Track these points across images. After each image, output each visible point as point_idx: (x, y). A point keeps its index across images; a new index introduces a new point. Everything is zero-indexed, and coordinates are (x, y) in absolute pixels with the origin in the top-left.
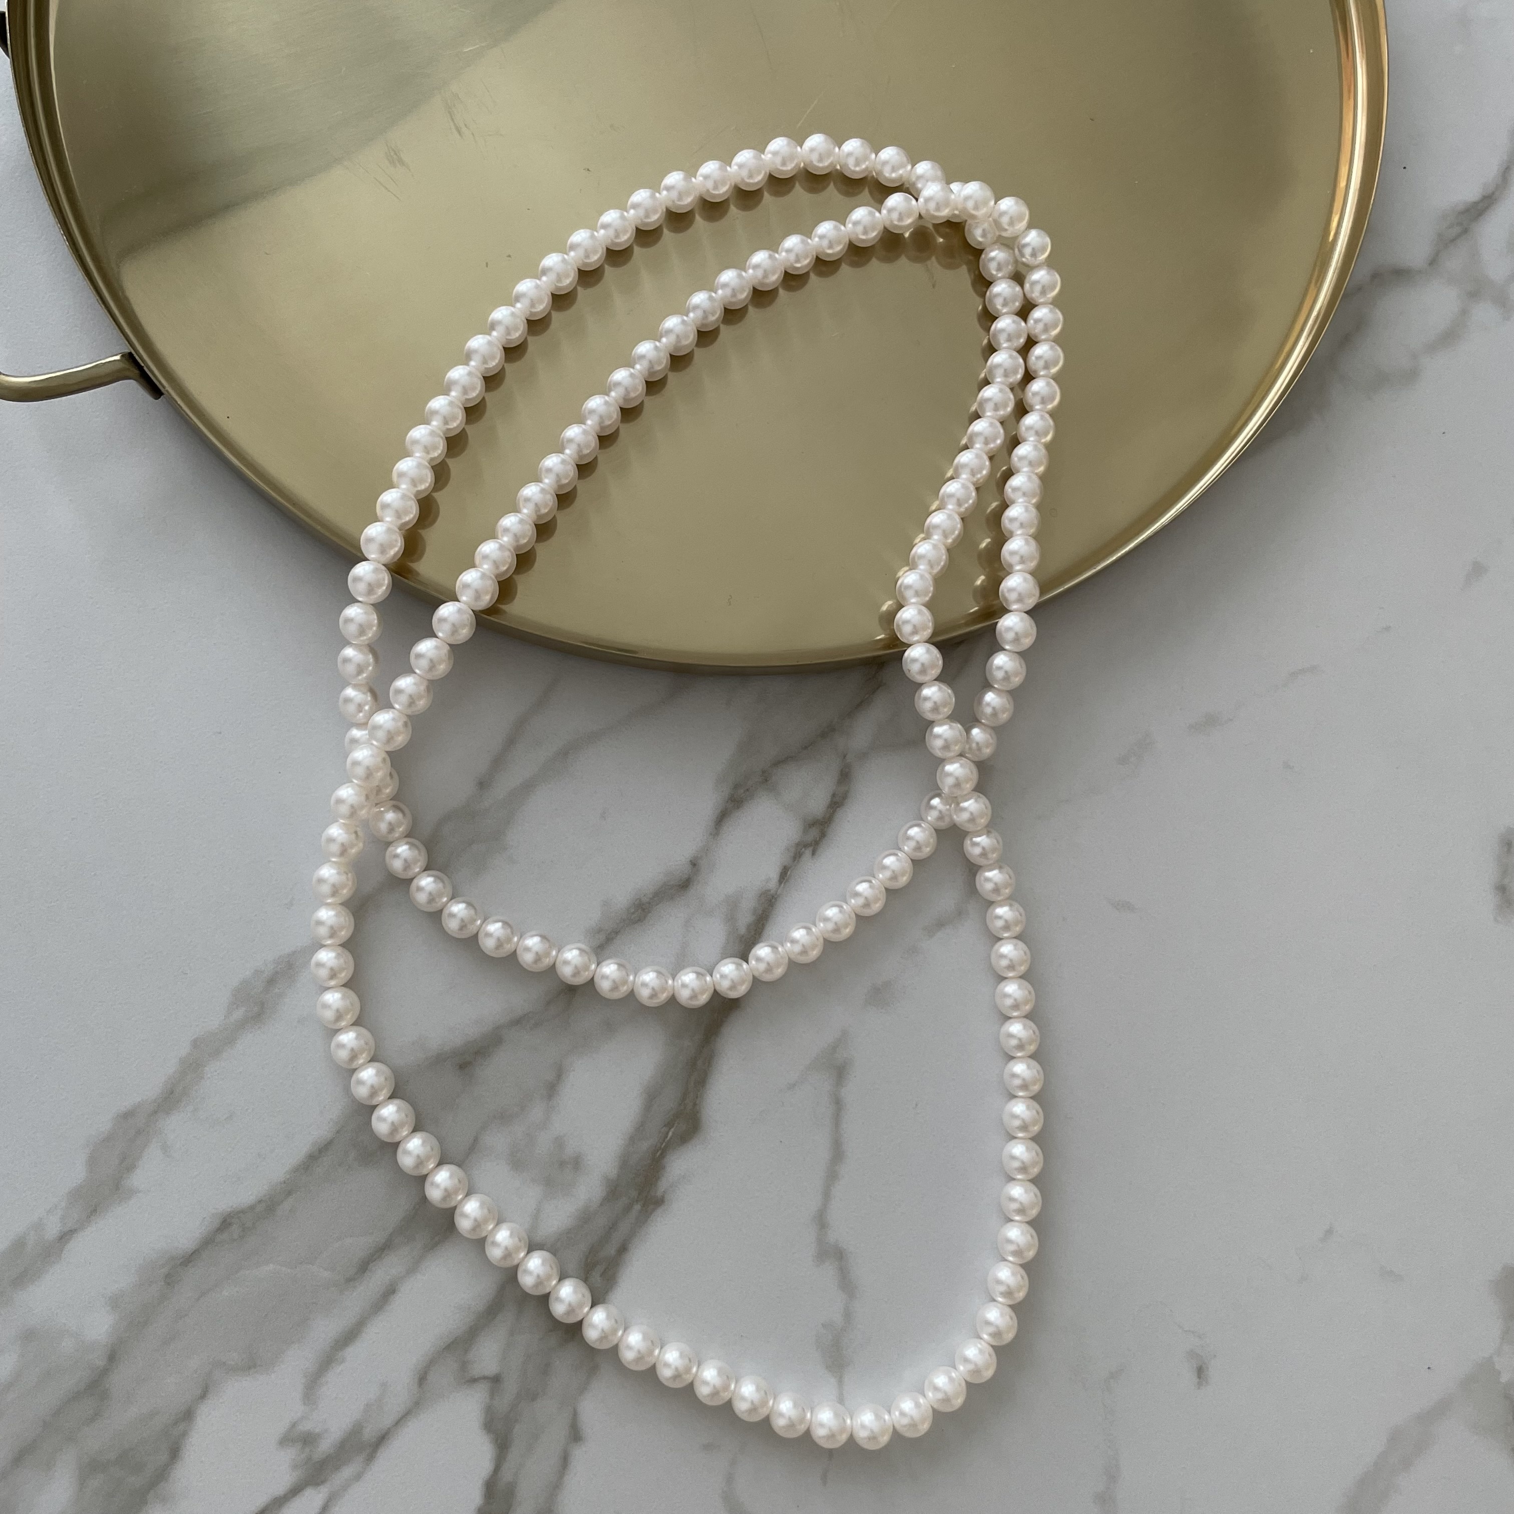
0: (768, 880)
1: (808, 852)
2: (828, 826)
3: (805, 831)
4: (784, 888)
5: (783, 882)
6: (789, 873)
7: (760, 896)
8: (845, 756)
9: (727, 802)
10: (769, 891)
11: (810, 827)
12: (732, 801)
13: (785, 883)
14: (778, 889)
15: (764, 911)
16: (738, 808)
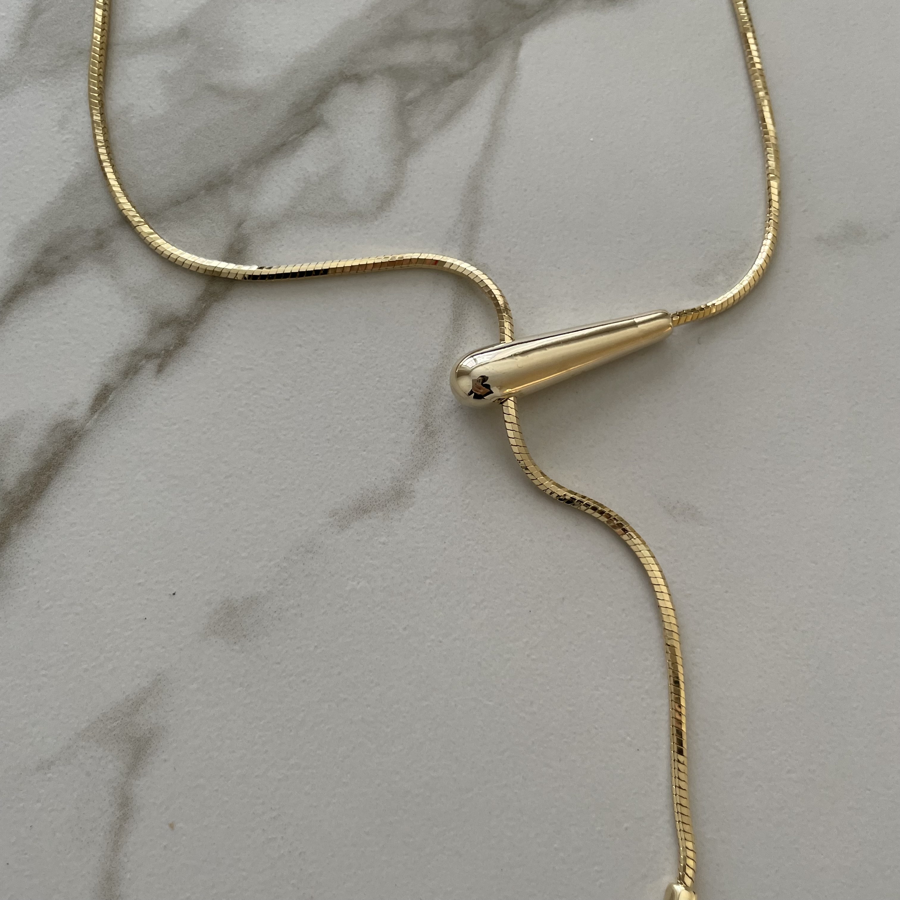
0: (74, 403)
1: (150, 367)
2: (193, 330)
3: (152, 332)
4: (97, 420)
5: (100, 411)
6: (111, 397)
7: (53, 430)
8: (240, 225)
9: (29, 272)
10: (71, 422)
11: (162, 328)
12: (36, 272)
13: (102, 412)
14: (87, 421)
15: (55, 454)
16: (45, 283)
